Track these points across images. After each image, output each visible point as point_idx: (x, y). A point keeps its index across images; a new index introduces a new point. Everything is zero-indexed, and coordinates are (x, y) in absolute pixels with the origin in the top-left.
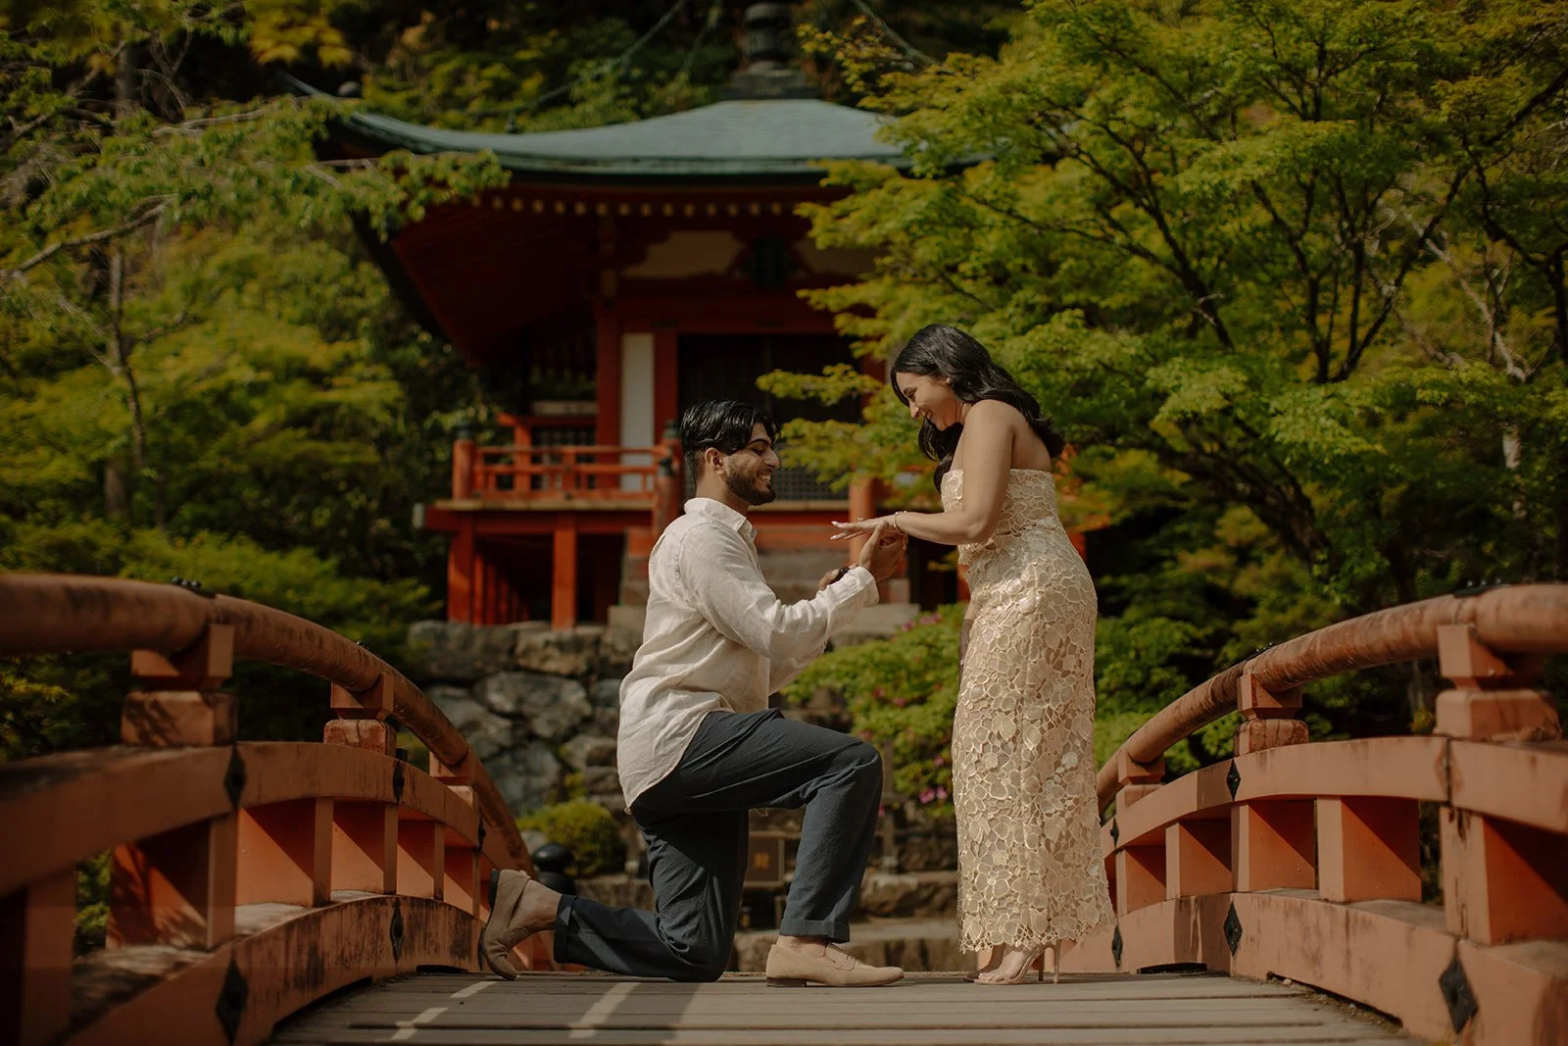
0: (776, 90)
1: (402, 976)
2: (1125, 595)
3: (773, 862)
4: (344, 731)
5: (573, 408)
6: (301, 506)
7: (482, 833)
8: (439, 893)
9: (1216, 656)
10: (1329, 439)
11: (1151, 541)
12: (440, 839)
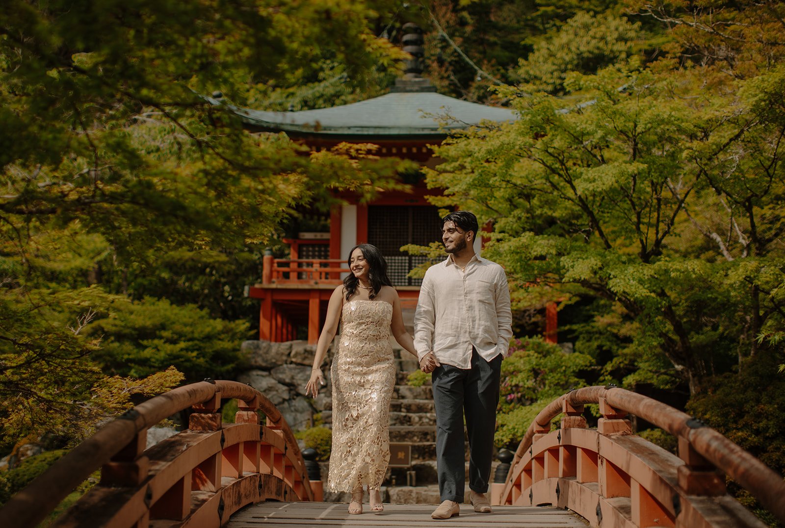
0: (416, 88)
1: (262, 502)
2: (576, 334)
3: (406, 456)
4: (243, 415)
5: (318, 236)
6: (188, 280)
7: (286, 448)
8: (272, 472)
9: (602, 369)
10: (633, 290)
11: (588, 308)
12: (272, 451)
